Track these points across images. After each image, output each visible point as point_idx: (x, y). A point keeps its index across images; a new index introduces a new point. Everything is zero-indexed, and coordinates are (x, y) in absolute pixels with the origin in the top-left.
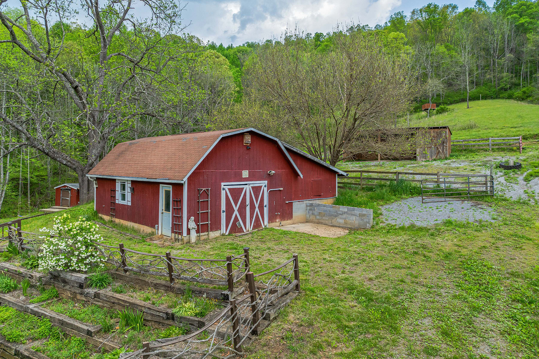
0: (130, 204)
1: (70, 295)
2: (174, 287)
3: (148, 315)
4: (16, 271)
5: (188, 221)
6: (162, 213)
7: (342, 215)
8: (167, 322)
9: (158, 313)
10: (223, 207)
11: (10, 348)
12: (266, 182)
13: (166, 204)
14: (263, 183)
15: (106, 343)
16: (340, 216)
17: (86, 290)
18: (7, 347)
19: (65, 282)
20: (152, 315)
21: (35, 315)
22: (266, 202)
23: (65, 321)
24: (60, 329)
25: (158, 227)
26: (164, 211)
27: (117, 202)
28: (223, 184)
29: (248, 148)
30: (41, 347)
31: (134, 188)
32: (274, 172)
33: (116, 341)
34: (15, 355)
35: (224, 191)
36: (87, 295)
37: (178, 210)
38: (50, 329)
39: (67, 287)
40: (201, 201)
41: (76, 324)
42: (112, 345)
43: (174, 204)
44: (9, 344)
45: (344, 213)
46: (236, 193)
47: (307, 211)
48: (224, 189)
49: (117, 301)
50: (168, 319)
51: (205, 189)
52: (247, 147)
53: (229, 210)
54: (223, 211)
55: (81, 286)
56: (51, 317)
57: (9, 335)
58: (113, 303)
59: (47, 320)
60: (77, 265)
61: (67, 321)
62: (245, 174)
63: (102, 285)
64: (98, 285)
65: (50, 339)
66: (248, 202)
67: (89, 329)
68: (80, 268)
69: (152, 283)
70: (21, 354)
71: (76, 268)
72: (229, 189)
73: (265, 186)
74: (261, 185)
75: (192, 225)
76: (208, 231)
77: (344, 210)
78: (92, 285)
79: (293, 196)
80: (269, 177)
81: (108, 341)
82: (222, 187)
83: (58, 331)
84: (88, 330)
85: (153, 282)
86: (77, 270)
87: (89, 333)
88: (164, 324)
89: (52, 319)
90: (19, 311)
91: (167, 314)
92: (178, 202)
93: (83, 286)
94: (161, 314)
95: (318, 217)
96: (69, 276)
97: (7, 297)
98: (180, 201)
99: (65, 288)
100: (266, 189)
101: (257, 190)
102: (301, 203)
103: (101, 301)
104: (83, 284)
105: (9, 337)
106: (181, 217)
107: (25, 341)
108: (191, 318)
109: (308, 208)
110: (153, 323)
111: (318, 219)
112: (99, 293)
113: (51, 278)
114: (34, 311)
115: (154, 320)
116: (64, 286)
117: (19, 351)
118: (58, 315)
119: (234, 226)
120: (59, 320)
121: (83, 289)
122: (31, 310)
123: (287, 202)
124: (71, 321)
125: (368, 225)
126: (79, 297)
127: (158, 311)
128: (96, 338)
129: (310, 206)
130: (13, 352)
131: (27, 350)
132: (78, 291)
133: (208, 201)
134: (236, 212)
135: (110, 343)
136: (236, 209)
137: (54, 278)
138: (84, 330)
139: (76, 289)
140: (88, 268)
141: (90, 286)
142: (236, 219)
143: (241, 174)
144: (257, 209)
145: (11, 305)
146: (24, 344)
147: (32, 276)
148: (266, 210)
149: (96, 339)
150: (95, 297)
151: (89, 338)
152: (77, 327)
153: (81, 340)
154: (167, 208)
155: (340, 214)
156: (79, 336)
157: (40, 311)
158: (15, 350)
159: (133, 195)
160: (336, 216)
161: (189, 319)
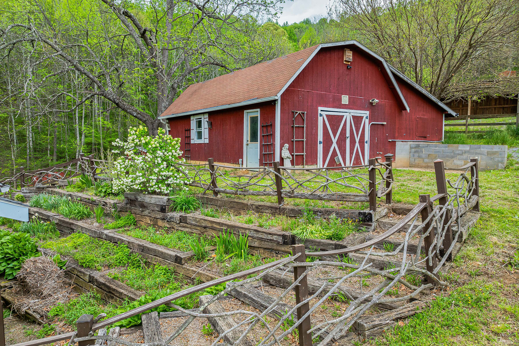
0: (207, 141)
1: (149, 222)
2: (284, 209)
3: (254, 240)
4: (89, 199)
5: (281, 150)
6: (247, 145)
7: (462, 154)
8: (283, 248)
9: (269, 236)
10: (320, 138)
11: (84, 273)
12: (368, 112)
13: (251, 134)
14: (365, 114)
15: (201, 271)
16: (458, 157)
17: (170, 214)
18: (80, 272)
19: (143, 206)
20: (261, 239)
21: (111, 242)
22: (367, 137)
23: (146, 247)
24: (140, 256)
25: (242, 161)
26: (249, 142)
27: (192, 142)
28: (320, 108)
29: (348, 68)
30: (119, 275)
31: (211, 122)
32: (377, 100)
33: (214, 270)
34: (90, 282)
35: (322, 117)
36: (170, 221)
37: (269, 136)
38: (129, 256)
39: (146, 212)
40: (296, 127)
41: (160, 249)
42: (211, 275)
43: (263, 130)
44: (83, 270)
45: (465, 152)
46: (335, 121)
47: (412, 154)
48: (321, 115)
49: (209, 225)
50: (285, 243)
51: (300, 112)
52: (347, 66)
53: (327, 142)
54: (320, 143)
55: (163, 210)
56: (129, 242)
57: (82, 259)
58: (205, 227)
59: (125, 246)
60: (157, 186)
61: (148, 246)
62: (345, 99)
63: (189, 208)
64: (184, 208)
65: (129, 267)
66: (348, 134)
67: (178, 255)
68: (161, 189)
69: (252, 205)
70: (96, 280)
71: (156, 189)
72: (327, 116)
73: (367, 118)
74: (362, 115)
75: (286, 153)
76: (303, 165)
77: (465, 149)
78: (176, 208)
79: (397, 135)
80: (371, 106)
81: (204, 270)
82: (319, 112)
83: (138, 258)
84: (176, 256)
85: (254, 204)
86: (157, 191)
87: (178, 260)
88: (280, 251)
89: (130, 245)
90: (93, 237)
91: (284, 236)
92: (269, 126)
93: (165, 209)
94: (275, 238)
95: (426, 160)
96: (148, 199)
97: (80, 223)
98: (271, 125)
99: (144, 213)
100: (367, 121)
101: (357, 120)
102: (404, 143)
103: (189, 226)
104: (165, 206)
105: (82, 261)
106: (273, 145)
107: (100, 268)
108: (322, 241)
109: (413, 150)
110: (262, 251)
111: (426, 163)
112: (186, 217)
113: (127, 204)
114: (109, 236)
115: (263, 246)
116: (142, 211)
117: (93, 277)
118: (137, 240)
119: (332, 162)
120: (139, 245)
121: (165, 212)
122: (106, 235)
123: (390, 140)
124: (154, 247)
125: (500, 165)
126: (160, 223)
127: (270, 234)
128: (187, 266)
129: (415, 148)
130: (87, 279)
131: (103, 276)
132: (160, 215)
133: (303, 127)
134: (335, 145)
135: (207, 272)
136: (335, 140)
137: (130, 203)
138: (171, 256)
139: (158, 214)
140: (170, 191)
141: (174, 209)
142: (334, 153)
143: (340, 100)
144: (357, 145)
145: (84, 231)
146: (99, 270)
147: (106, 203)
148: (367, 147)
149: (188, 268)
150: (181, 222)
151: (178, 266)
152: (162, 253)
153: (167, 269)
154: (254, 138)
155: (459, 154)
156: (165, 264)
157: (115, 236)
158: (90, 276)
159: (210, 130)
160: (452, 157)
161: (319, 242)
